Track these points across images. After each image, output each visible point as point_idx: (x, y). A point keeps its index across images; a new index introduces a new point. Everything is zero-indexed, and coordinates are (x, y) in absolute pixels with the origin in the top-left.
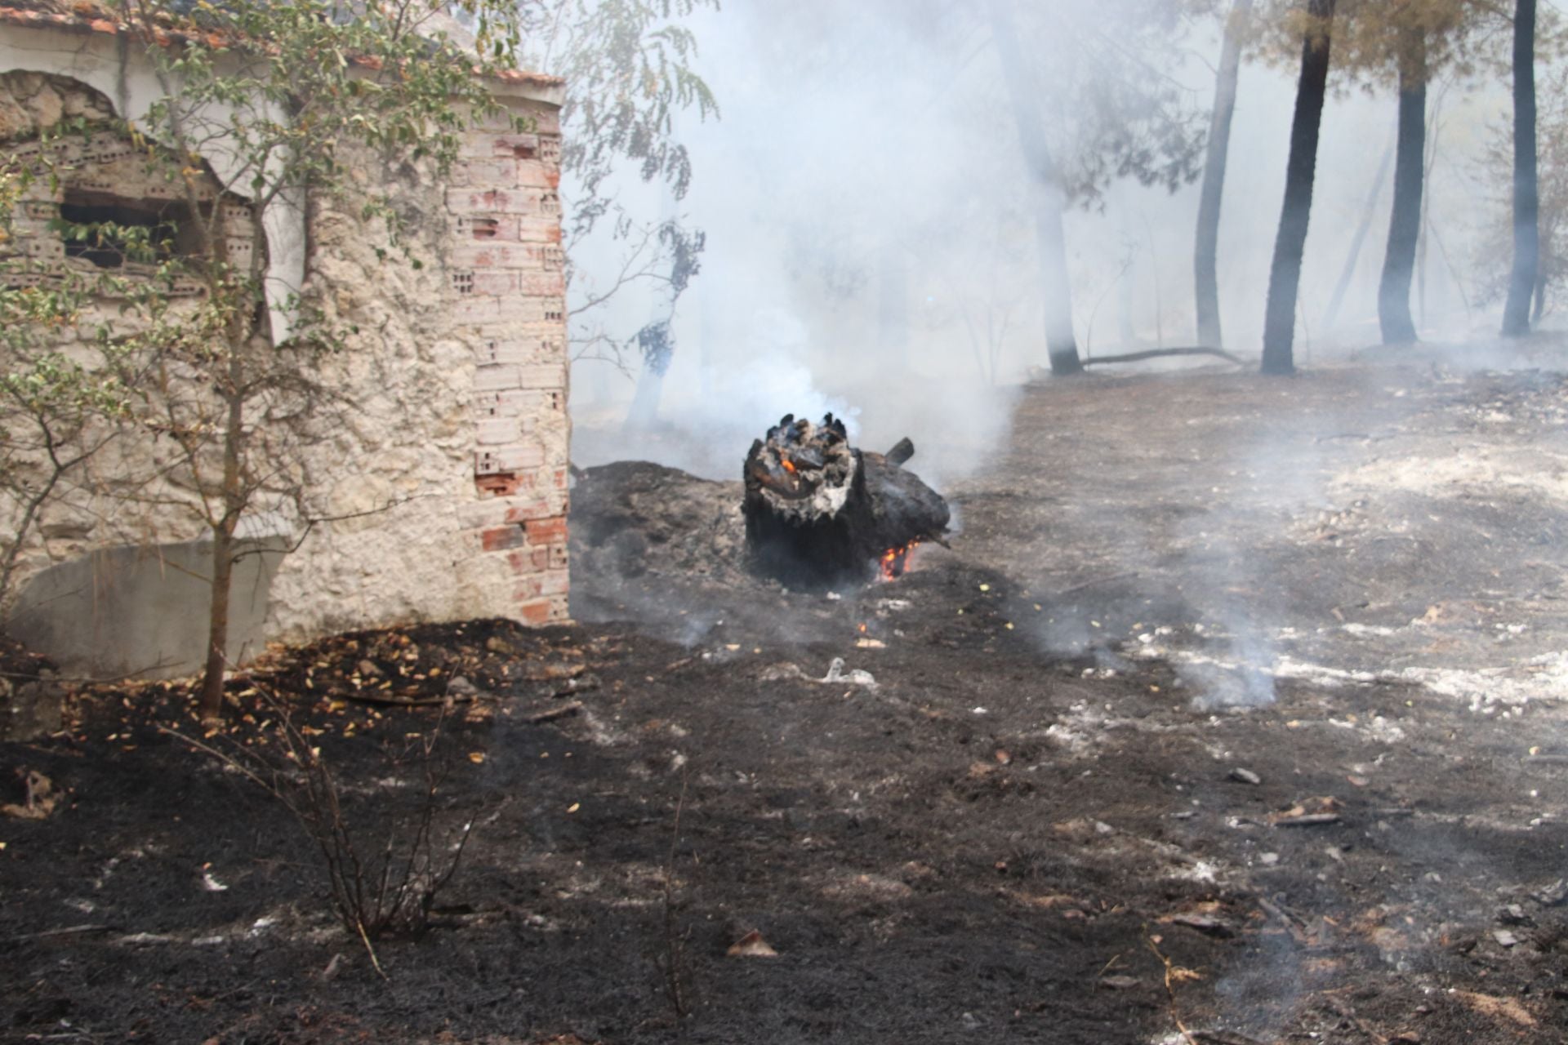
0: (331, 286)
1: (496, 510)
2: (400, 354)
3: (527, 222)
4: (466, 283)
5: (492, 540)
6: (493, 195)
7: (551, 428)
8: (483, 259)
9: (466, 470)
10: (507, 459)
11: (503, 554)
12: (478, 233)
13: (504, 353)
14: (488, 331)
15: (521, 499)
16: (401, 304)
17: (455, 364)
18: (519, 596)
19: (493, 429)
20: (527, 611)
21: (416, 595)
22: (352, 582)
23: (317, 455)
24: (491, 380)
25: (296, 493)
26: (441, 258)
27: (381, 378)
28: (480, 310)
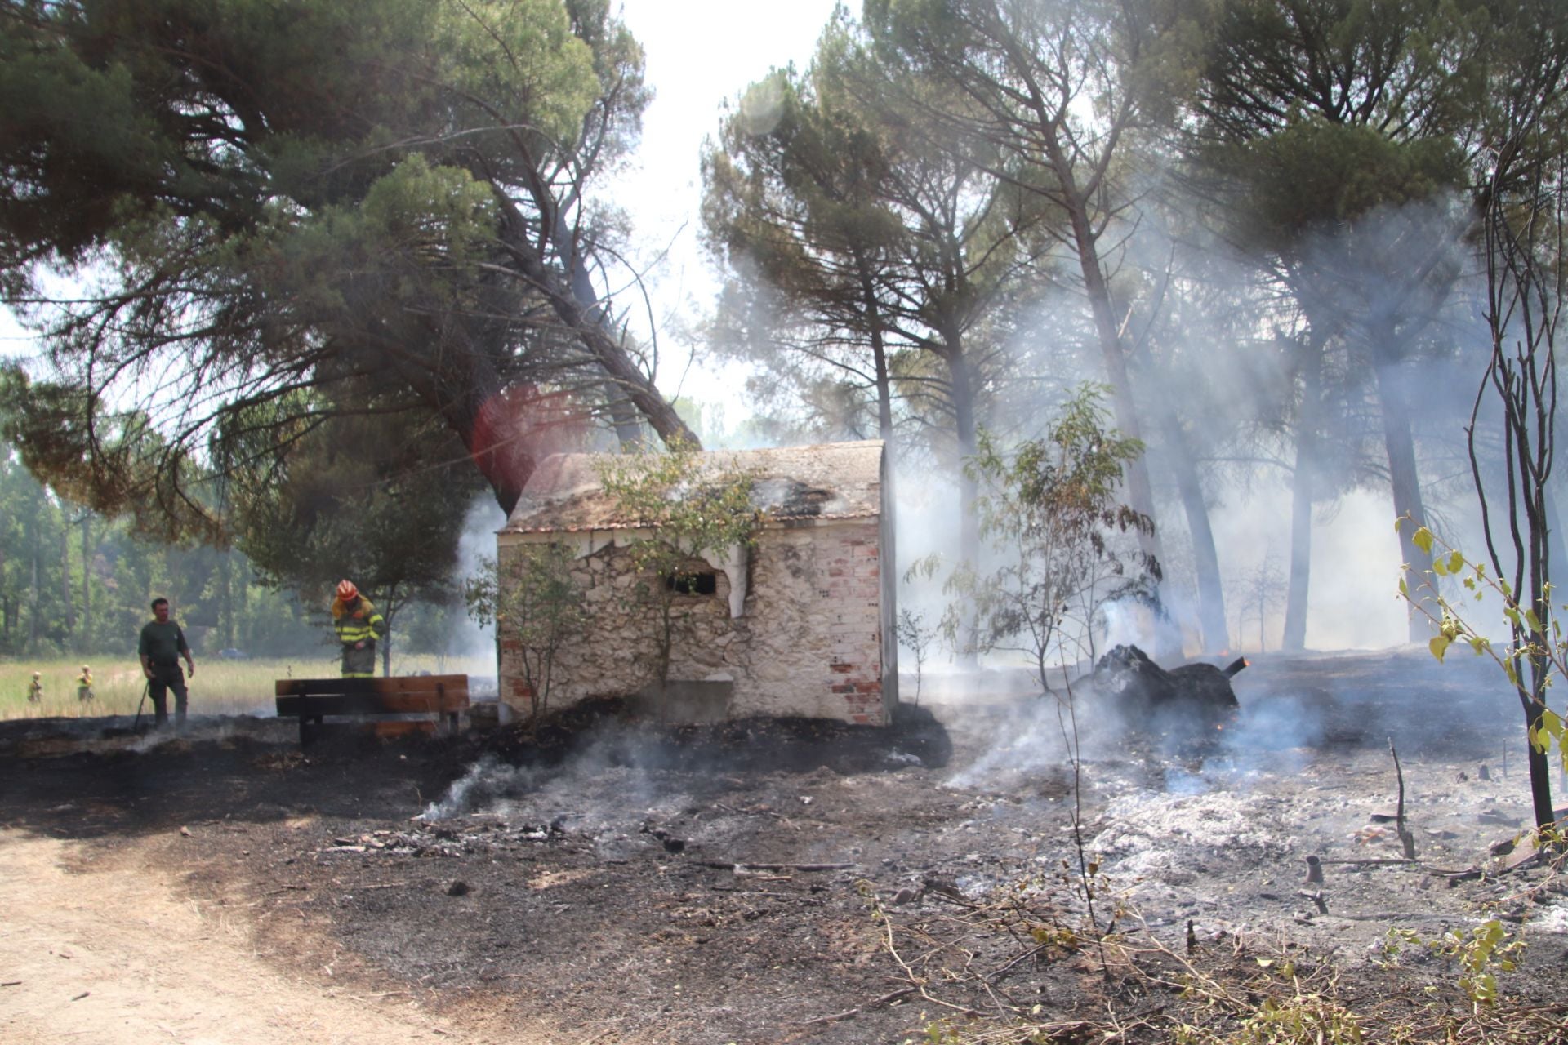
0: (761, 597)
1: (840, 678)
2: (791, 619)
3: (858, 570)
4: (826, 594)
5: (836, 689)
6: (839, 561)
7: (870, 647)
8: (834, 585)
9: (825, 663)
10: (847, 659)
11: (842, 695)
12: (832, 575)
13: (844, 619)
14: (838, 611)
15: (853, 675)
16: (792, 601)
17: (819, 624)
18: (851, 712)
19: (838, 648)
20: (856, 718)
21: (799, 707)
22: (769, 700)
23: (754, 655)
24: (838, 630)
25: (746, 668)
26: (812, 585)
27: (783, 629)
28: (834, 603)
